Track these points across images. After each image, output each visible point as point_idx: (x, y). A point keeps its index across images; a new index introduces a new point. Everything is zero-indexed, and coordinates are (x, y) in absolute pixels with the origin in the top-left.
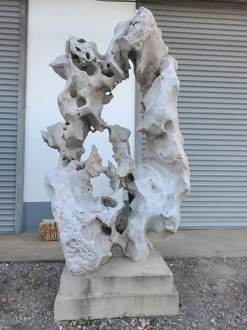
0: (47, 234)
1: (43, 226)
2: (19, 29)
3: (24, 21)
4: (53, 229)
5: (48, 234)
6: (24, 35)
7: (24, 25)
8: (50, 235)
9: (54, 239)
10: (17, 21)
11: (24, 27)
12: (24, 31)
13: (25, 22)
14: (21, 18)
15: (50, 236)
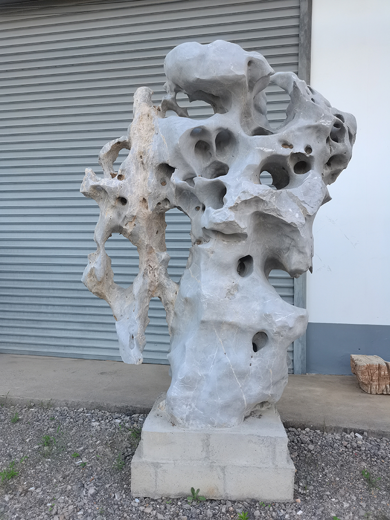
0: (374, 382)
1: (367, 368)
2: (298, 36)
3: (306, 21)
4: (385, 375)
5: (376, 383)
6: (305, 44)
7: (306, 28)
8: (379, 385)
9: (385, 393)
10: (294, 22)
11: (306, 31)
12: (306, 37)
13: (308, 21)
14: (301, 17)
15: (378, 387)
